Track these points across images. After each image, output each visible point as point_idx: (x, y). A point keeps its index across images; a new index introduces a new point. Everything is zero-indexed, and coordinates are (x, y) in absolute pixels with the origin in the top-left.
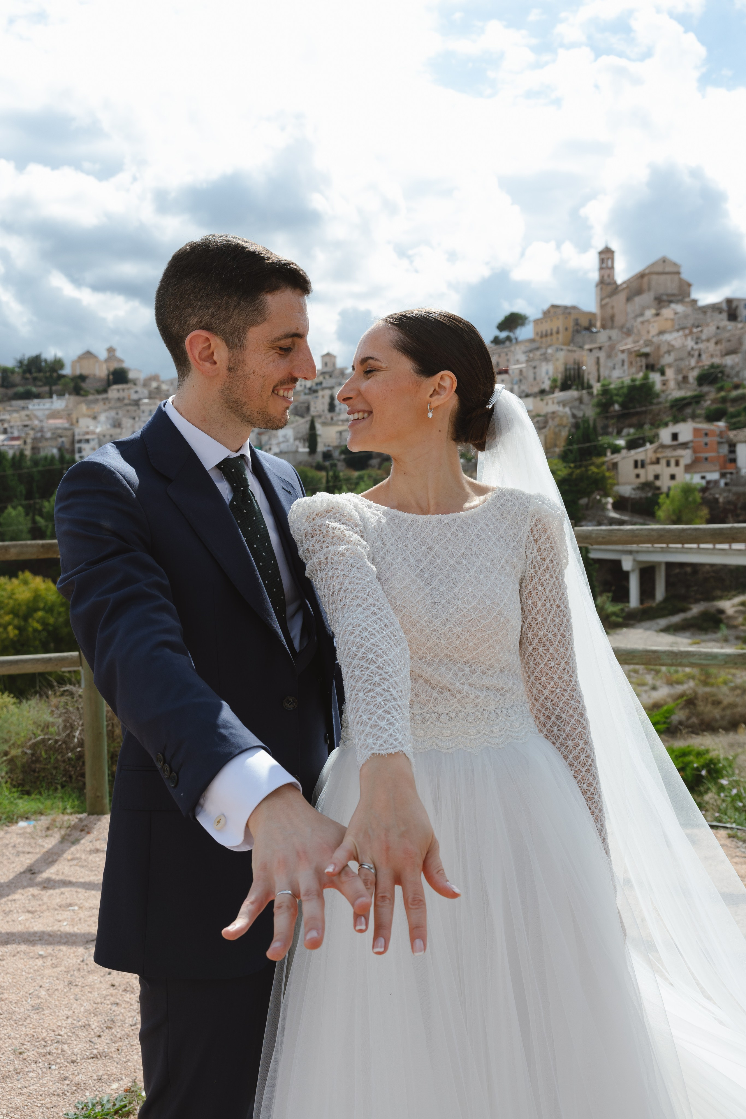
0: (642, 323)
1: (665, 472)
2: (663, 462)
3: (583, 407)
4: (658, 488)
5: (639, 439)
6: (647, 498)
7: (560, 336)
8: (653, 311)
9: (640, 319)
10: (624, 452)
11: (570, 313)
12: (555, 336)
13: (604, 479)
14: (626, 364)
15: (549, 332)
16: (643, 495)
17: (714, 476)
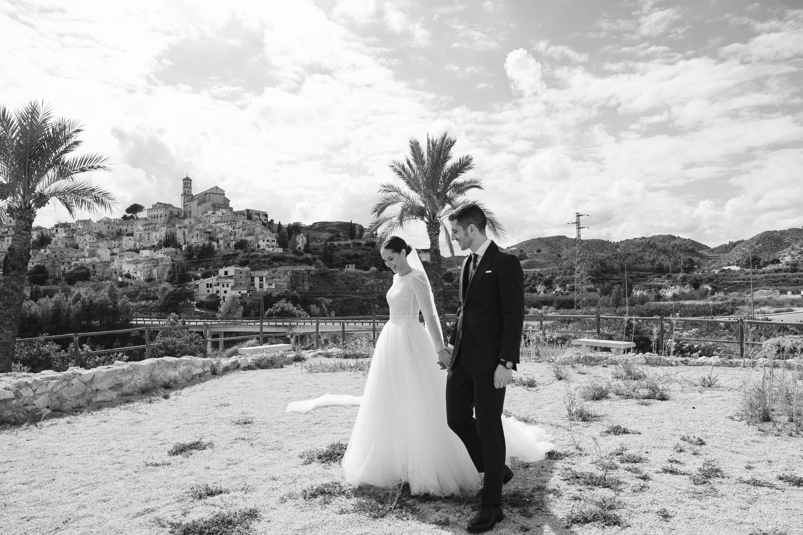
0: (207, 216)
1: (222, 290)
2: (221, 285)
3: (177, 256)
4: (219, 297)
5: (208, 273)
6: (213, 302)
7: (162, 219)
8: (212, 212)
9: (205, 215)
10: (202, 279)
11: (168, 208)
12: (159, 219)
13: (193, 292)
14: (199, 236)
15: (156, 216)
16: (211, 300)
17: (245, 292)
